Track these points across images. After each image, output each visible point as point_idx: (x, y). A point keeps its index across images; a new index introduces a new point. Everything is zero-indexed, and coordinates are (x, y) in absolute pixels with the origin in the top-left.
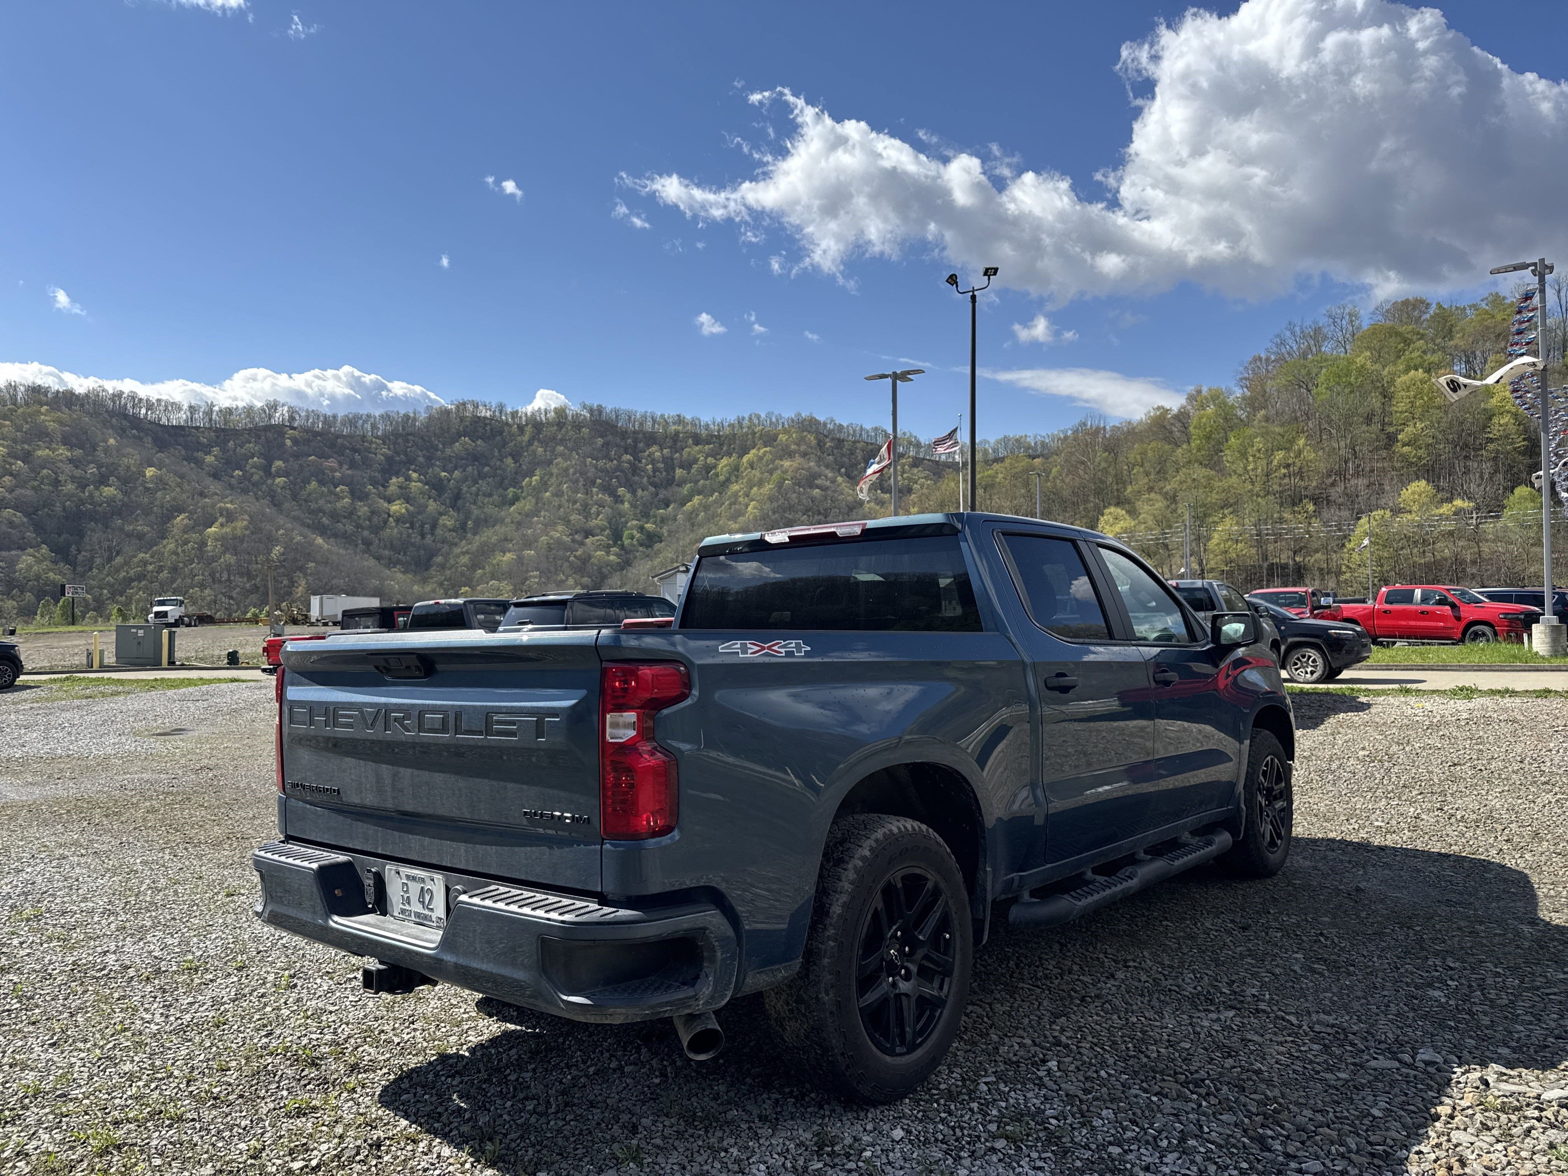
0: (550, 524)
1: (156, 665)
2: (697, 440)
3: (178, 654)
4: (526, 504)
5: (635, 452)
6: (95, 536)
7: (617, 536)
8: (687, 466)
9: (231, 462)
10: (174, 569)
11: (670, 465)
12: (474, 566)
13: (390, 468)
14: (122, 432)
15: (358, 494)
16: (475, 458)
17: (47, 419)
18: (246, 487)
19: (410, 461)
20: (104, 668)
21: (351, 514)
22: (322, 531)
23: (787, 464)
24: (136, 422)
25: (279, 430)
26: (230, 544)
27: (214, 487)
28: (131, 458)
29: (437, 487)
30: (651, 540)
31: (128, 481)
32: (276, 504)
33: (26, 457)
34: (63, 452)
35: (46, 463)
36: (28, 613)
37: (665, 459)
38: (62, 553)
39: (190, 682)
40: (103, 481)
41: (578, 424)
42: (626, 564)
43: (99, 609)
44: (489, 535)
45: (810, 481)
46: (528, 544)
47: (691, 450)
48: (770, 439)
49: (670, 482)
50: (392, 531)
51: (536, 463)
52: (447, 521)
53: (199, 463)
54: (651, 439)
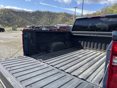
0: (45, 21)
1: (15, 30)
2: (56, 14)
3: (17, 30)
4: (43, 19)
5: (51, 15)
6: (11, 20)
7: (50, 22)
8: (55, 16)
9: (20, 15)
10: (17, 23)
11: (54, 16)
12: (39, 24)
13: (32, 16)
14: (12, 12)
15: (30, 18)
16: (39, 15)
17: (6, 11)
18: (21, 17)
19: (34, 15)
20: (11, 30)
21: (30, 19)
22: (27, 20)
23: (63, 16)
24: (13, 11)
25: (24, 12)
26: (21, 21)
27: (19, 17)
28: (13, 14)
29: (36, 17)
30: (52, 22)
31: (13, 16)
32: (24, 18)
33: (5, 14)
34: (8, 13)
35: (6, 14)
36: (6, 26)
37: (54, 15)
38: (8, 21)
39: (18, 32)
40: (11, 16)
41: (47, 12)
42: (50, 24)
43: (11, 26)
44: (40, 21)
45: (65, 18)
46: (43, 22)
47: (56, 15)
48: (62, 14)
49: (54, 17)
50: (33, 21)
51: (43, 15)
52: (37, 20)
53: (18, 15)
54: (53, 14)
